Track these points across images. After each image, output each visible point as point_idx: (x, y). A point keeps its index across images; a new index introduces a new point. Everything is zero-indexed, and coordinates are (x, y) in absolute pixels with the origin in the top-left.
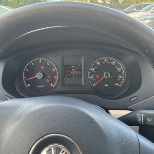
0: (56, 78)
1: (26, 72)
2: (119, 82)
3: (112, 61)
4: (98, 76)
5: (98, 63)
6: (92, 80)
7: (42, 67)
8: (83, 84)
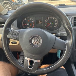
0: (34, 24)
1: (23, 23)
2: (56, 25)
3: (53, 18)
4: (48, 24)
5: (48, 19)
6: (46, 25)
7: (29, 21)
8: (43, 26)
